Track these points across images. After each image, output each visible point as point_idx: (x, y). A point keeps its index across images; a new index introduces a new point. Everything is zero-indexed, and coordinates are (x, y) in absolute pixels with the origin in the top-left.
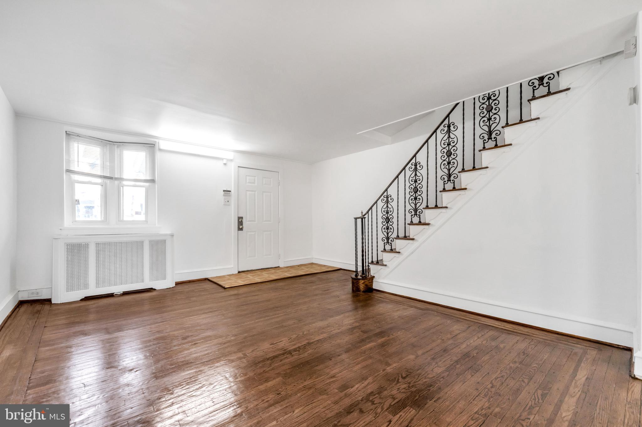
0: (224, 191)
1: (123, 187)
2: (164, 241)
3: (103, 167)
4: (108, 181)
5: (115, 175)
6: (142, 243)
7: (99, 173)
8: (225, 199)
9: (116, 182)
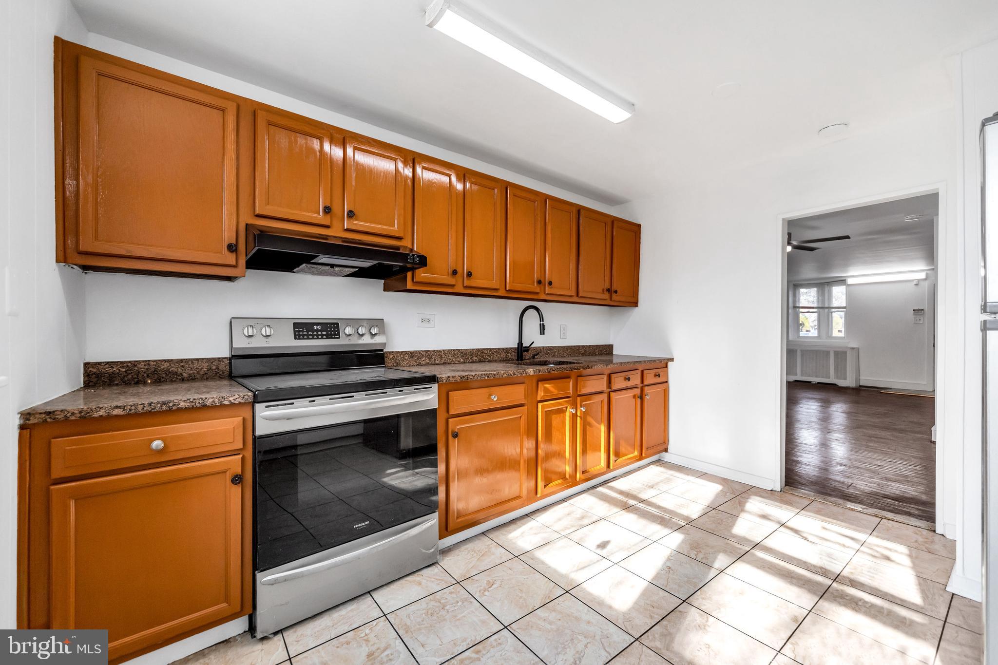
0: (914, 310)
1: (831, 313)
2: (845, 353)
3: (818, 301)
4: (821, 310)
5: (825, 304)
6: (828, 353)
7: (815, 305)
8: (915, 318)
9: (826, 310)
